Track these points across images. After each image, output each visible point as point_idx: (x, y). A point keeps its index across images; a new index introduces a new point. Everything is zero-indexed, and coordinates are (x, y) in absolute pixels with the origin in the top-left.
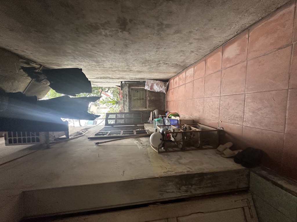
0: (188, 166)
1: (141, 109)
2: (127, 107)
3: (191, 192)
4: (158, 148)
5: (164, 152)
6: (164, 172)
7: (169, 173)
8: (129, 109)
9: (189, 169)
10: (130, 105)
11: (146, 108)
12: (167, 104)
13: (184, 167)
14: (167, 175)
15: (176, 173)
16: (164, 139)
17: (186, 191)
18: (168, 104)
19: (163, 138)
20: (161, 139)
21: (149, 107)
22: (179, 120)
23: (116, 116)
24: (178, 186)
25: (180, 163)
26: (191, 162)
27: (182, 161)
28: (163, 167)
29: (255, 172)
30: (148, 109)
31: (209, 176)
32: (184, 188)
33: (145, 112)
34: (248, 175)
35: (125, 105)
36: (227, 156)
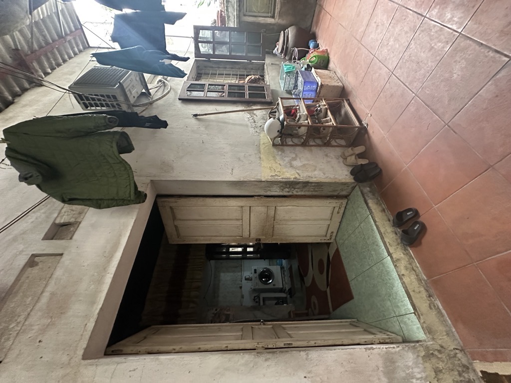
0: (298, 171)
1: (261, 20)
2: (234, 12)
3: (293, 193)
4: (273, 140)
5: (279, 145)
6: (272, 176)
7: (276, 177)
8: (239, 17)
9: (297, 176)
10: (239, 6)
11: (273, 17)
12: (320, 12)
13: (293, 172)
14: (273, 180)
15: (283, 178)
16: (283, 132)
17: (289, 192)
18: (321, 16)
19: (281, 129)
20: (278, 131)
21: (281, 15)
22: (320, 84)
23: (214, 34)
24: (282, 188)
25: (292, 166)
26: (304, 165)
27: (295, 163)
28: (272, 169)
29: (360, 188)
30: (277, 20)
31: (313, 184)
32: (287, 190)
33: (271, 27)
34: (354, 188)
35: (229, 3)
36: (348, 164)
